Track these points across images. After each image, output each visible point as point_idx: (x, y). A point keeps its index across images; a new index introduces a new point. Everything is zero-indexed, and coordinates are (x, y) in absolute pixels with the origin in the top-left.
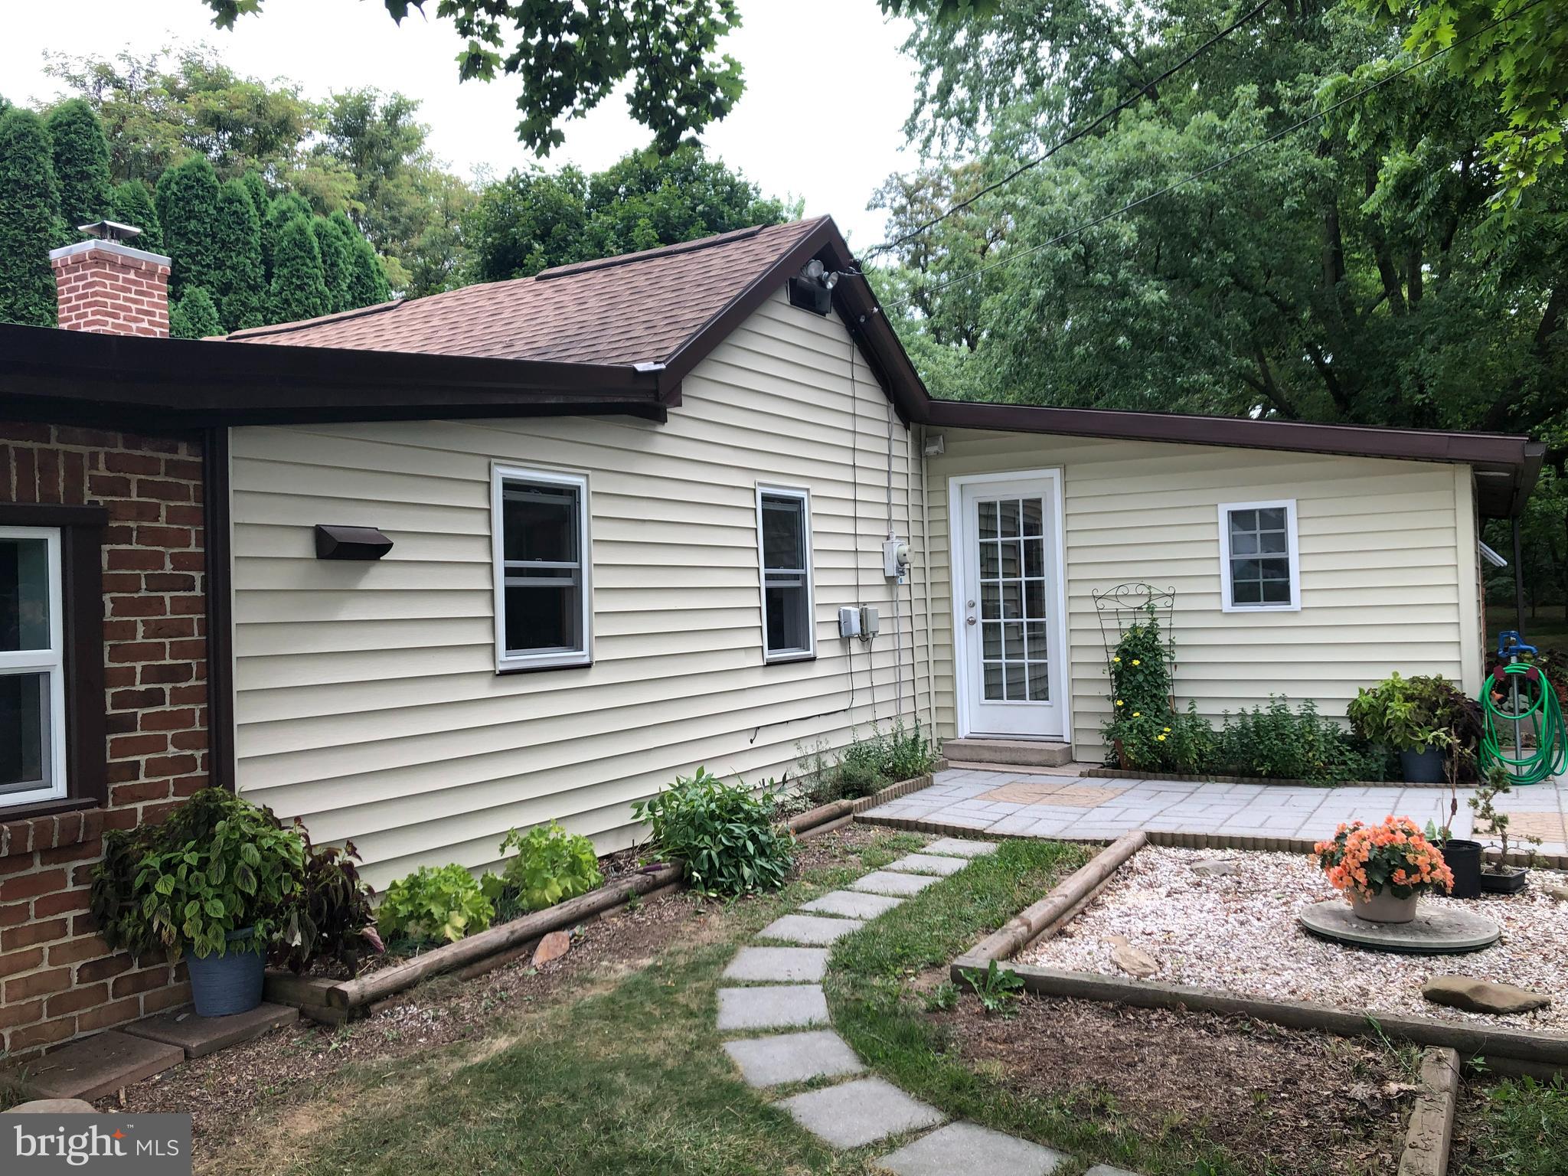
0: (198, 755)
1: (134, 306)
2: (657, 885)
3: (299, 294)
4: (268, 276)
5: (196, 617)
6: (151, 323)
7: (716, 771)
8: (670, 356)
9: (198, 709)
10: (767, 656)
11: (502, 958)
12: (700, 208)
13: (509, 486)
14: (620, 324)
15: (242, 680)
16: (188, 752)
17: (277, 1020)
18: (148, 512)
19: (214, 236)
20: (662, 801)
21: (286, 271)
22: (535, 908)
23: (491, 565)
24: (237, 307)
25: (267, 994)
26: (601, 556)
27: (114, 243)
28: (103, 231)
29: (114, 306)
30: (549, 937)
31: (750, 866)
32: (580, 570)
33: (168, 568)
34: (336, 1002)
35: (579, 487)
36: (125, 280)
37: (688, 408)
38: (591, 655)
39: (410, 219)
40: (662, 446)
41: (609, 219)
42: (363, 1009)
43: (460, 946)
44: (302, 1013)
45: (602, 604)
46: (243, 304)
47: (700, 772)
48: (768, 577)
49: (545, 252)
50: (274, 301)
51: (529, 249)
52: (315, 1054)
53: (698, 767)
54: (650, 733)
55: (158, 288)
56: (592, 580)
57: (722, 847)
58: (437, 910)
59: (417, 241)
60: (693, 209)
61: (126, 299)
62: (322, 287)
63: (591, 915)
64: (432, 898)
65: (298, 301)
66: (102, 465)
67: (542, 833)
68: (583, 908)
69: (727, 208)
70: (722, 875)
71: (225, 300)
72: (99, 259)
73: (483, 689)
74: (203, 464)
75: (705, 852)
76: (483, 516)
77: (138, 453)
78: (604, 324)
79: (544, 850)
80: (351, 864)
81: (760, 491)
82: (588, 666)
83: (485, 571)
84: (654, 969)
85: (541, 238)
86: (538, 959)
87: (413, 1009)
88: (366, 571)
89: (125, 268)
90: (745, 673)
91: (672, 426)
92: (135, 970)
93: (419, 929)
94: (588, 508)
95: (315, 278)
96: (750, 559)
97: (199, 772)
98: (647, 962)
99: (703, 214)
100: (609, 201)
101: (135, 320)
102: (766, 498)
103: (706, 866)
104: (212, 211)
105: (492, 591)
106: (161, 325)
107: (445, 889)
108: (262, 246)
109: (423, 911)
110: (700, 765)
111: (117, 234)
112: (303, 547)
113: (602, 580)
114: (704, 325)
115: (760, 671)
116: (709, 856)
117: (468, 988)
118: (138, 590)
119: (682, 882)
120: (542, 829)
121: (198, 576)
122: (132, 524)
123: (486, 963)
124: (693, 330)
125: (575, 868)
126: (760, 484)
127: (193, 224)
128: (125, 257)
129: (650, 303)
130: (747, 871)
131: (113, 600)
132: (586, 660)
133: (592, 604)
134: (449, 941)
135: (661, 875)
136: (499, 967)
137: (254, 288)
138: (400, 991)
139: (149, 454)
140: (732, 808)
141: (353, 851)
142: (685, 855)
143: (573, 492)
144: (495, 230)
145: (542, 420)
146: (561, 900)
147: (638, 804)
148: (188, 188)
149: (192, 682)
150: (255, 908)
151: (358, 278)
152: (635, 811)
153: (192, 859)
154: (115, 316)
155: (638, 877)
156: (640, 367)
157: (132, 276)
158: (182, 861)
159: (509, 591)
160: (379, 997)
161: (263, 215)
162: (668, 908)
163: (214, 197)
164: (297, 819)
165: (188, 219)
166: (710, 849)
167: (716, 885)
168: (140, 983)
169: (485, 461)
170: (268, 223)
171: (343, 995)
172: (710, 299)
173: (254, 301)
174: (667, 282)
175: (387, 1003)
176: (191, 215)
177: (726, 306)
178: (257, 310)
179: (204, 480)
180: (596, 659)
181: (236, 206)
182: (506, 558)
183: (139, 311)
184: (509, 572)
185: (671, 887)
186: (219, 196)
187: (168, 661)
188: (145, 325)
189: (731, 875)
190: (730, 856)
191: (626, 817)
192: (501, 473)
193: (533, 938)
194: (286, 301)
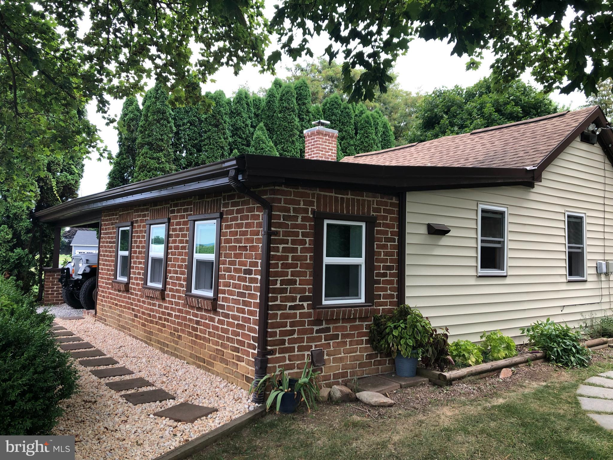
0: (395, 294)
1: (327, 148)
2: (537, 358)
3: (366, 139)
4: (356, 134)
5: (396, 251)
6: (332, 153)
7: (556, 320)
8: (539, 164)
9: (396, 279)
10: (568, 278)
11: (489, 374)
12: (511, 98)
13: (483, 211)
14: (512, 151)
15: (408, 271)
16: (393, 293)
17: (424, 381)
18: (385, 218)
19: (340, 121)
20: (533, 329)
21: (362, 131)
22: (496, 359)
23: (477, 238)
24: (346, 145)
25: (418, 373)
26: (511, 237)
27: (322, 127)
28: (320, 124)
29: (322, 148)
30: (504, 369)
31: (574, 357)
32: (504, 242)
33: (389, 235)
34: (442, 378)
35: (505, 212)
36: (326, 139)
37: (544, 183)
38: (507, 272)
39: (392, 108)
40: (533, 197)
41: (474, 104)
42: (450, 382)
43: (474, 368)
44: (430, 381)
45: (511, 254)
46: (348, 143)
47: (548, 320)
48: (569, 247)
49: (448, 118)
50: (359, 142)
51: (442, 117)
52: (440, 393)
53: (547, 318)
54: (526, 303)
55: (334, 141)
56: (508, 245)
57: (562, 348)
58: (467, 355)
59: (395, 116)
60: (509, 98)
61: (325, 145)
62: (374, 136)
63: (516, 365)
64: (464, 350)
65: (367, 142)
66: (375, 204)
67: (495, 334)
68: (513, 362)
69: (523, 97)
70: (563, 359)
71: (343, 142)
72: (319, 133)
73: (473, 282)
74: (399, 203)
75: (555, 349)
76: (475, 222)
77: (383, 200)
78: (505, 152)
79: (497, 340)
80: (447, 335)
81: (567, 213)
82: (506, 276)
83: (475, 240)
84: (547, 387)
85: (446, 113)
86: (501, 376)
87: (465, 385)
88: (441, 239)
89: (326, 135)
90: (559, 284)
91: (537, 189)
92: (379, 359)
93: (460, 360)
94: (508, 219)
95: (372, 133)
96: (562, 240)
97: (395, 300)
98: (544, 384)
99: (512, 100)
100: (473, 98)
101: (328, 152)
102: (569, 217)
103: (556, 354)
104: (340, 112)
105: (477, 248)
106: (334, 153)
107: (468, 348)
108: (355, 123)
109: (462, 354)
110: (548, 318)
111: (323, 124)
112: (424, 230)
113: (511, 245)
114: (551, 152)
115: (565, 284)
116: (557, 351)
117: (482, 382)
118: (382, 242)
119: (546, 359)
120: (495, 332)
121: (396, 238)
122: (381, 222)
123: (484, 375)
124: (547, 154)
125: (508, 347)
126: (567, 211)
127: (334, 117)
128: (326, 132)
129: (523, 143)
130: (573, 359)
131: (376, 244)
132: (505, 274)
133: (508, 254)
134: (470, 366)
135: (539, 355)
136: (488, 377)
137: (352, 138)
138: (460, 378)
139: (386, 200)
140: (565, 334)
141: (447, 330)
142: (546, 349)
143: (502, 213)
144: (428, 111)
145: (495, 188)
146: (504, 358)
147: (522, 329)
148: (333, 105)
149: (394, 271)
150: (419, 345)
151: (384, 132)
152: (521, 331)
153: (403, 326)
154: (322, 151)
155: (529, 354)
156: (528, 168)
157: (327, 138)
158: (400, 326)
159: (482, 247)
160: (454, 379)
161: (354, 112)
162: (543, 368)
163: (340, 107)
164: (427, 318)
165: (332, 115)
166: (557, 349)
167: (560, 362)
168: (380, 363)
169: (476, 202)
170: (356, 115)
171: (445, 376)
172: (550, 141)
173: (352, 143)
174: (528, 134)
175: (457, 382)
176: (333, 114)
177: (559, 144)
178: (352, 145)
179: (399, 208)
180: (509, 274)
181: (347, 110)
182: (482, 236)
183: (329, 149)
184: (482, 241)
185: (542, 360)
186: (342, 107)
187: (389, 264)
188: (330, 153)
189: (567, 359)
190: (566, 352)
191: (519, 333)
192: (481, 206)
193: (498, 369)
194: (362, 142)
